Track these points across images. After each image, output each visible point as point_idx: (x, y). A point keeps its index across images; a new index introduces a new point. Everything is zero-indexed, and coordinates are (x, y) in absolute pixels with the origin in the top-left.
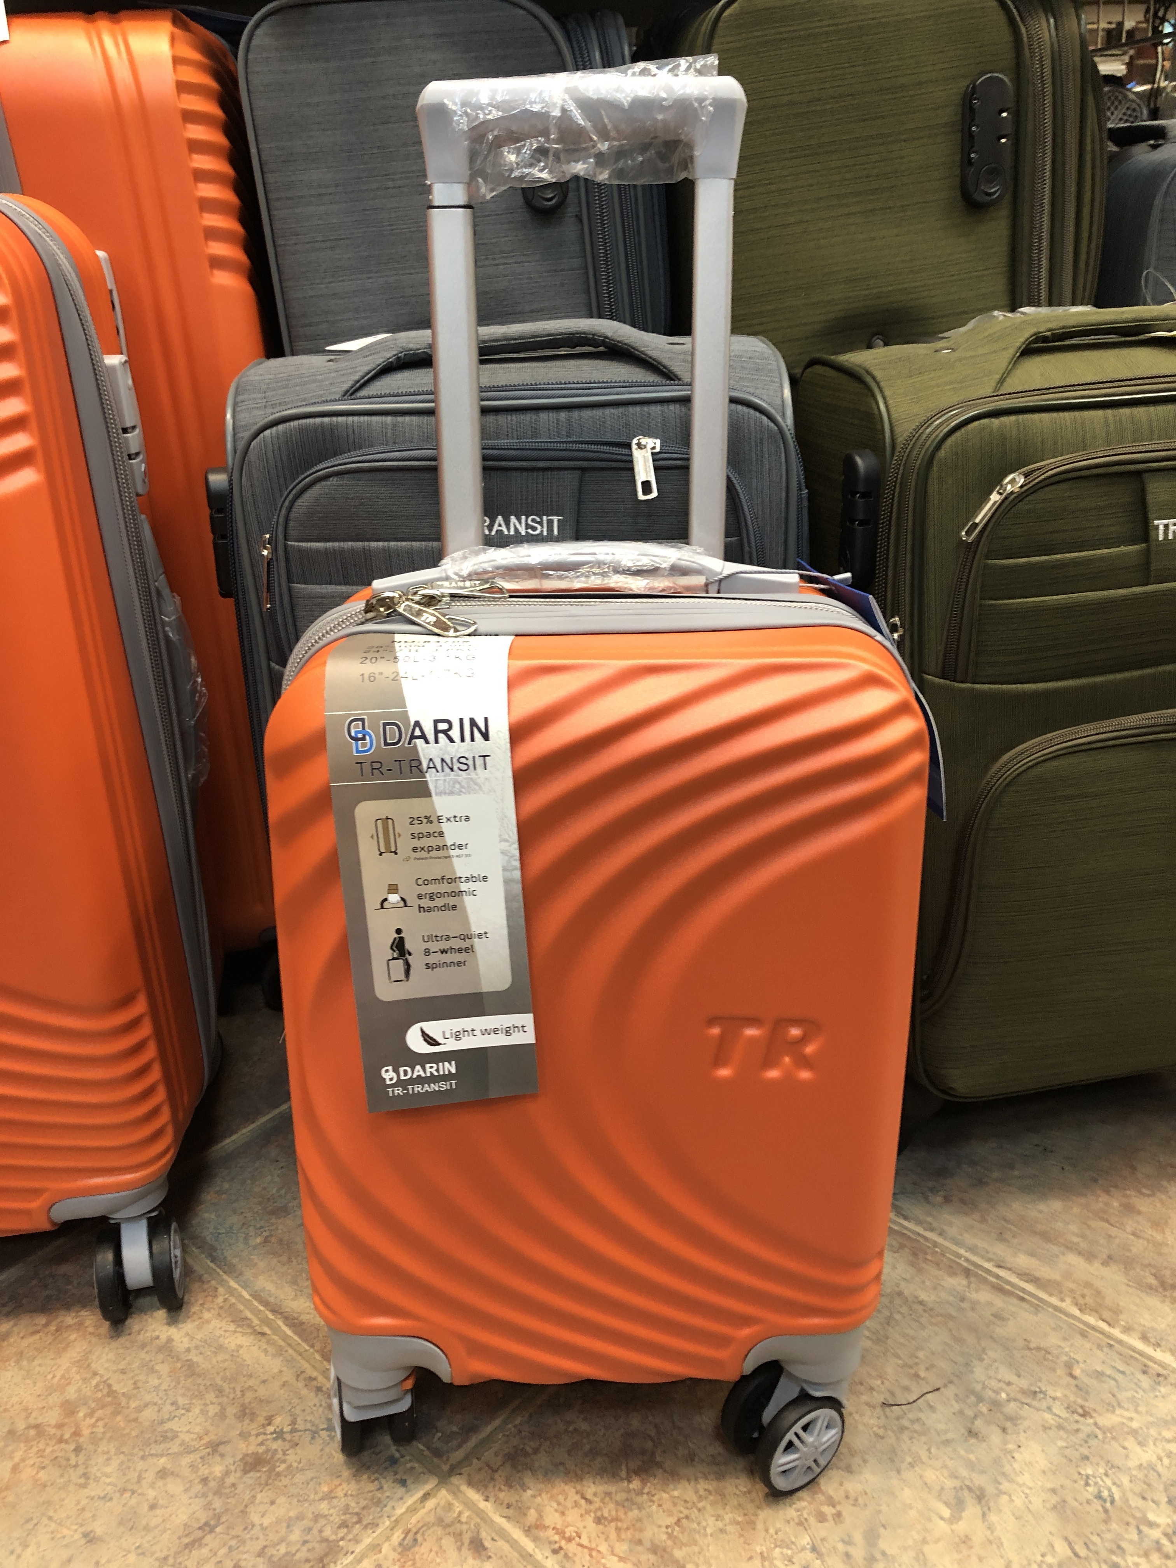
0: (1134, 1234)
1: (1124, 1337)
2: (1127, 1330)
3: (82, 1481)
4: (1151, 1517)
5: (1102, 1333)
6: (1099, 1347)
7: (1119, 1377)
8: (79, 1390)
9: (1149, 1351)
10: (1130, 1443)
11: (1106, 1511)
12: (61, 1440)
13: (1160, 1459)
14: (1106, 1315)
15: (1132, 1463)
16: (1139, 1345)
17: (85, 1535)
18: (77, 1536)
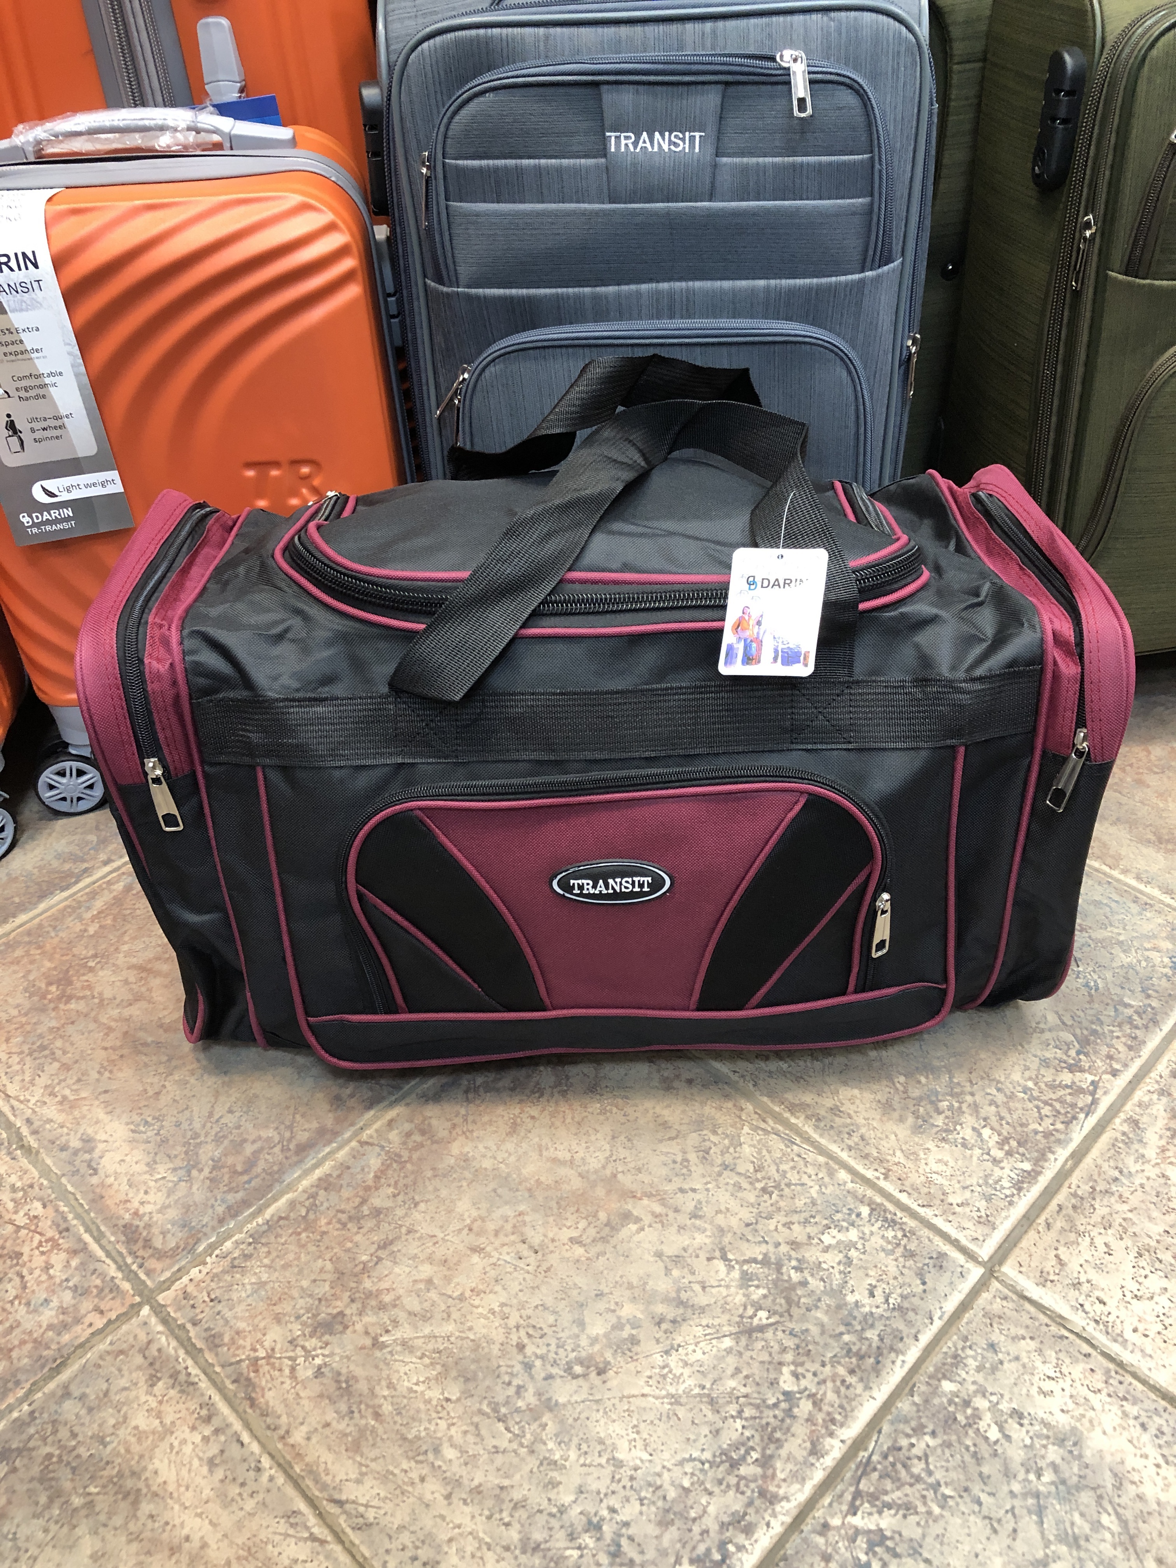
0: (1141, 802)
1: (1122, 877)
2: (1125, 872)
4: (1126, 1000)
5: (1105, 874)
6: (1100, 883)
7: (1113, 905)
9: (1141, 887)
10: (1117, 950)
11: (1090, 995)
13: (1139, 962)
14: (1109, 861)
15: (1115, 965)
16: (1134, 883)
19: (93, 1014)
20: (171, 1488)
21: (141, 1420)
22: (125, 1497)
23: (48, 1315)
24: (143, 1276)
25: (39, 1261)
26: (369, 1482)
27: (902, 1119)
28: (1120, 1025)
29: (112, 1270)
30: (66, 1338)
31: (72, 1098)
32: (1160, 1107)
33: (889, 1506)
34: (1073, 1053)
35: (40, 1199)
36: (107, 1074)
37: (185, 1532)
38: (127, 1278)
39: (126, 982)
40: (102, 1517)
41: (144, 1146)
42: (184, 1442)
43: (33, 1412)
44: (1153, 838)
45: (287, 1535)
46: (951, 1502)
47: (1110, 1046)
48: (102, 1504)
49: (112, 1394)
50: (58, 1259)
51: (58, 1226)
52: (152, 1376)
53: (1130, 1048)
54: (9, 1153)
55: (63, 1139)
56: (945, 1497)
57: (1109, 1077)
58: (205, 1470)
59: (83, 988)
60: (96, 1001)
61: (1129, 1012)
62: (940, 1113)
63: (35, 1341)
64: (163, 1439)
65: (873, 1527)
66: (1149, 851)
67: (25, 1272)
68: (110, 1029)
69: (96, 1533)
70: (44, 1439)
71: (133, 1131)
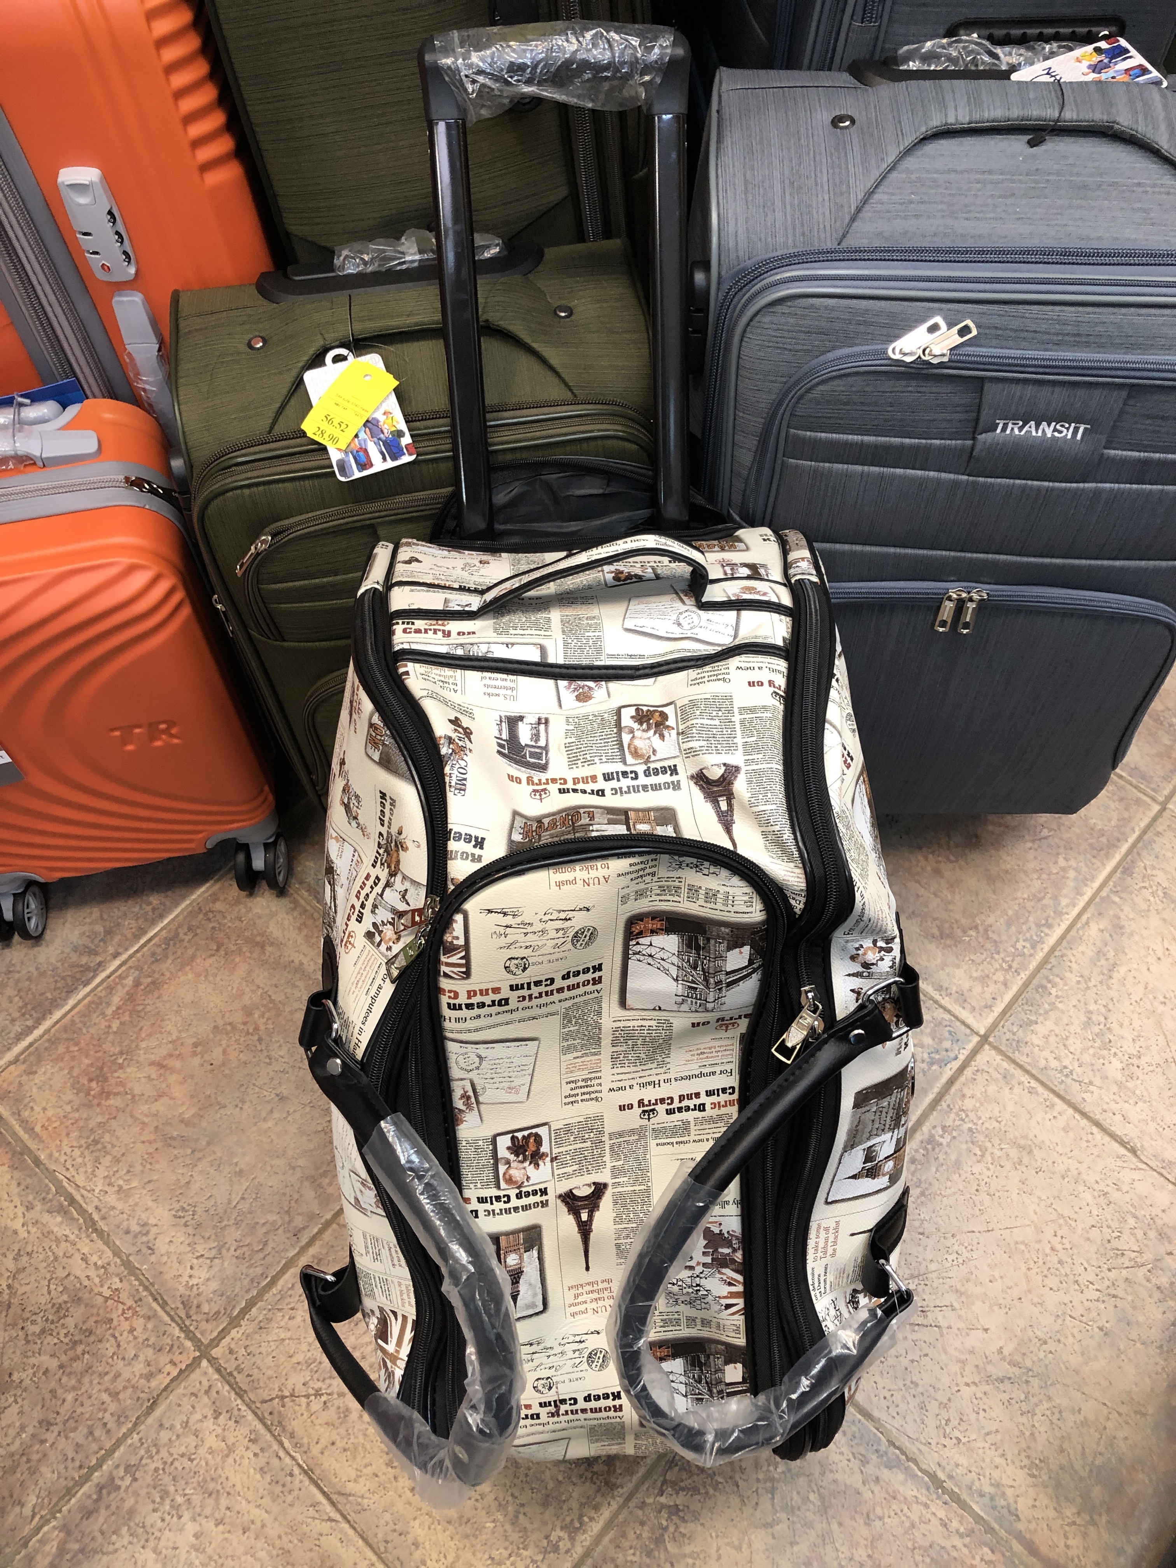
3: (267, 1060)
8: (251, 998)
12: (248, 1033)
17: (277, 1095)
18: (273, 1096)
19: (128, 1110)
20: (239, 1488)
21: (211, 1441)
22: (210, 1495)
23: (139, 1367)
24: (199, 1336)
25: (125, 1326)
26: (362, 1480)
29: (177, 1332)
30: (153, 1384)
31: (125, 1187)
33: (683, 1489)
35: (117, 1275)
36: (148, 1166)
37: (252, 1517)
38: (187, 1337)
39: (150, 1079)
40: (198, 1510)
41: (184, 1229)
42: (242, 1457)
43: (141, 1439)
45: (314, 1518)
46: (720, 1486)
48: (196, 1499)
49: (190, 1424)
50: (139, 1323)
51: (134, 1296)
52: (215, 1411)
54: (88, 1236)
55: (126, 1223)
56: (718, 1483)
58: (258, 1476)
59: (117, 1085)
60: (129, 1097)
63: (133, 1387)
64: (227, 1456)
65: (672, 1503)
67: (117, 1335)
68: (143, 1123)
69: (195, 1520)
70: (151, 1457)
71: (175, 1216)
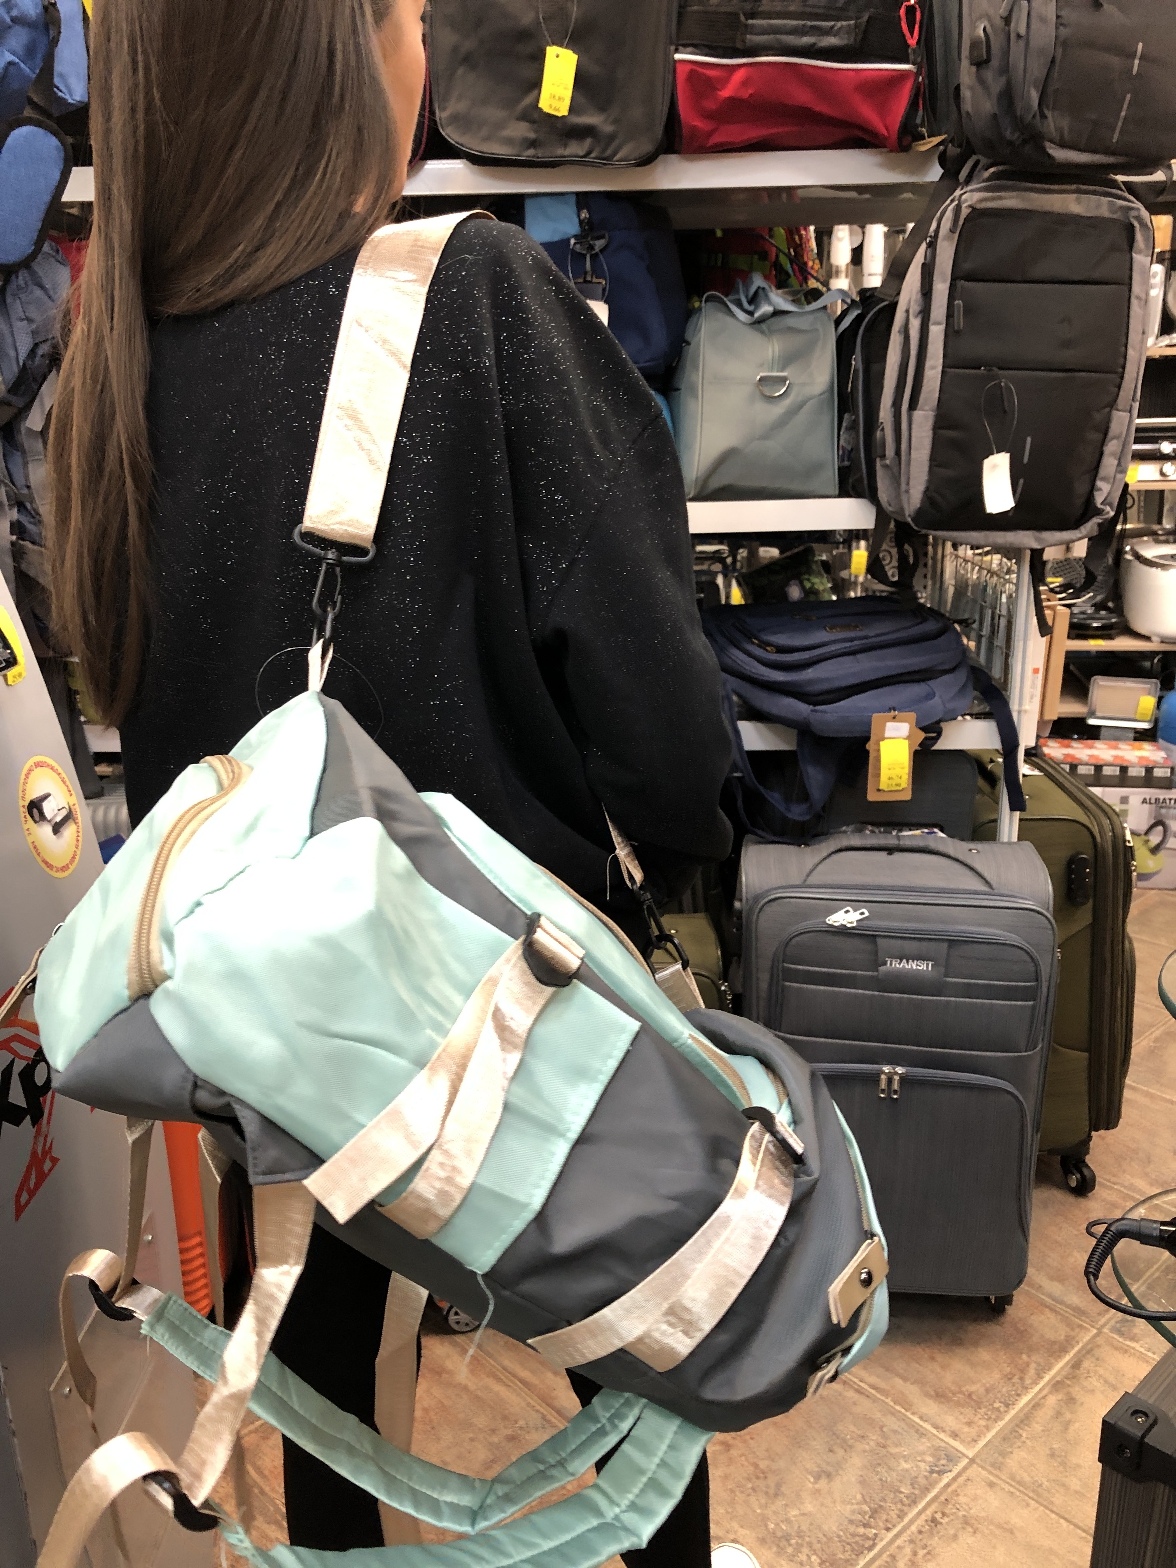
27: (770, 1548)
28: (895, 1503)
32: (908, 1550)
34: (867, 1517)
44: (933, 1393)
47: (888, 1515)
53: (899, 1517)
57: (884, 1531)
61: (902, 1496)
62: (790, 1545)
66: (930, 1402)
